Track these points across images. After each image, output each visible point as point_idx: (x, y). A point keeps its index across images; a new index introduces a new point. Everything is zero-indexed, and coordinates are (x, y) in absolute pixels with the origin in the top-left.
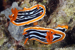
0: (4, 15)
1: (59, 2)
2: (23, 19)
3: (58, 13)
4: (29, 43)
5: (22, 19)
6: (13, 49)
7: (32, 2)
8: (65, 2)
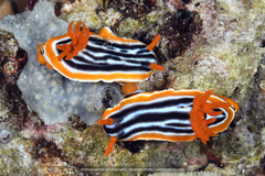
0: (9, 34)
1: (200, 29)
2: (102, 62)
3: (196, 63)
4: (81, 139)
5: (98, 62)
6: (21, 148)
7: (104, 11)
8: (229, 34)
